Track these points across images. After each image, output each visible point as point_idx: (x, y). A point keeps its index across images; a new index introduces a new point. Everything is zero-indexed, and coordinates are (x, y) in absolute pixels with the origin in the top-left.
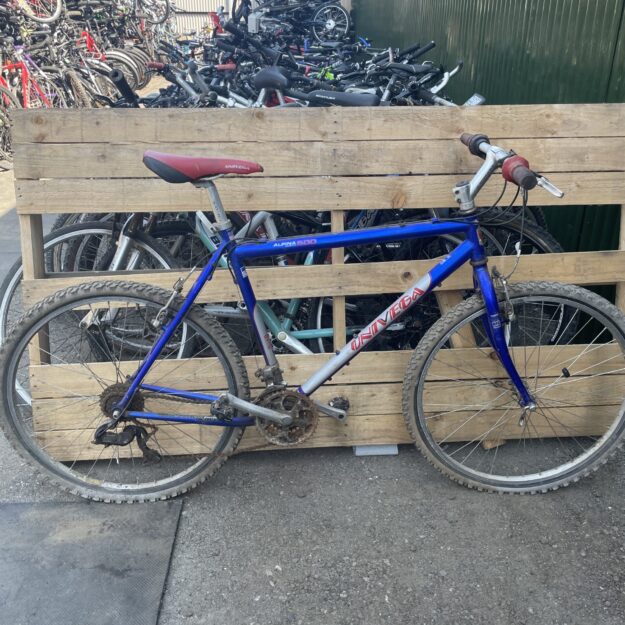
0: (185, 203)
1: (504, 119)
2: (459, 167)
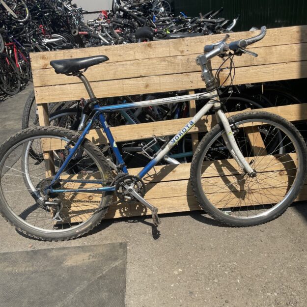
0: (115, 92)
1: (274, 35)
2: (253, 62)
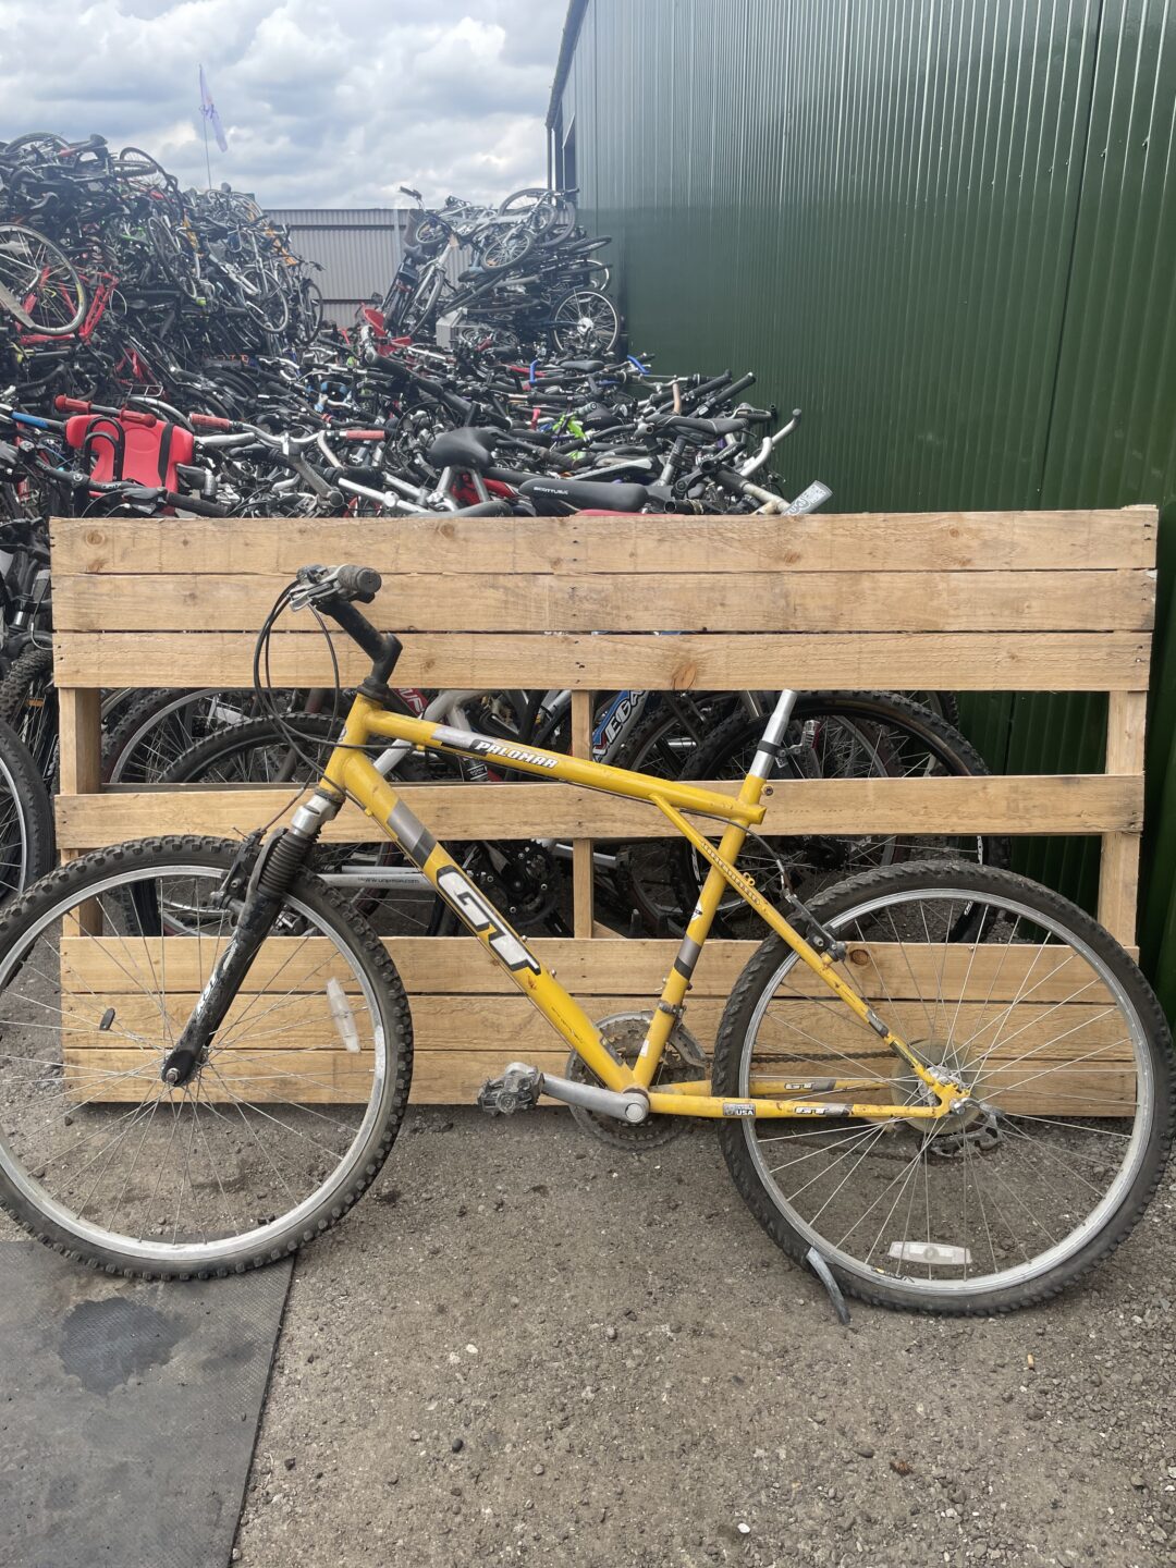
1: (874, 537)
2: (792, 621)
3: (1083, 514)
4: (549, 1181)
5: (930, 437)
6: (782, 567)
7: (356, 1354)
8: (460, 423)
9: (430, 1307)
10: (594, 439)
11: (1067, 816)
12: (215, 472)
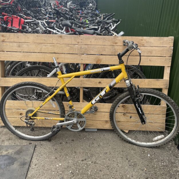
2: (116, 53)
3: (162, 38)
4: (74, 139)
5: (141, 25)
6: (115, 45)
7: (42, 165)
8: (67, 20)
9: (54, 158)
10: (89, 23)
11: (157, 85)
12: (28, 26)
